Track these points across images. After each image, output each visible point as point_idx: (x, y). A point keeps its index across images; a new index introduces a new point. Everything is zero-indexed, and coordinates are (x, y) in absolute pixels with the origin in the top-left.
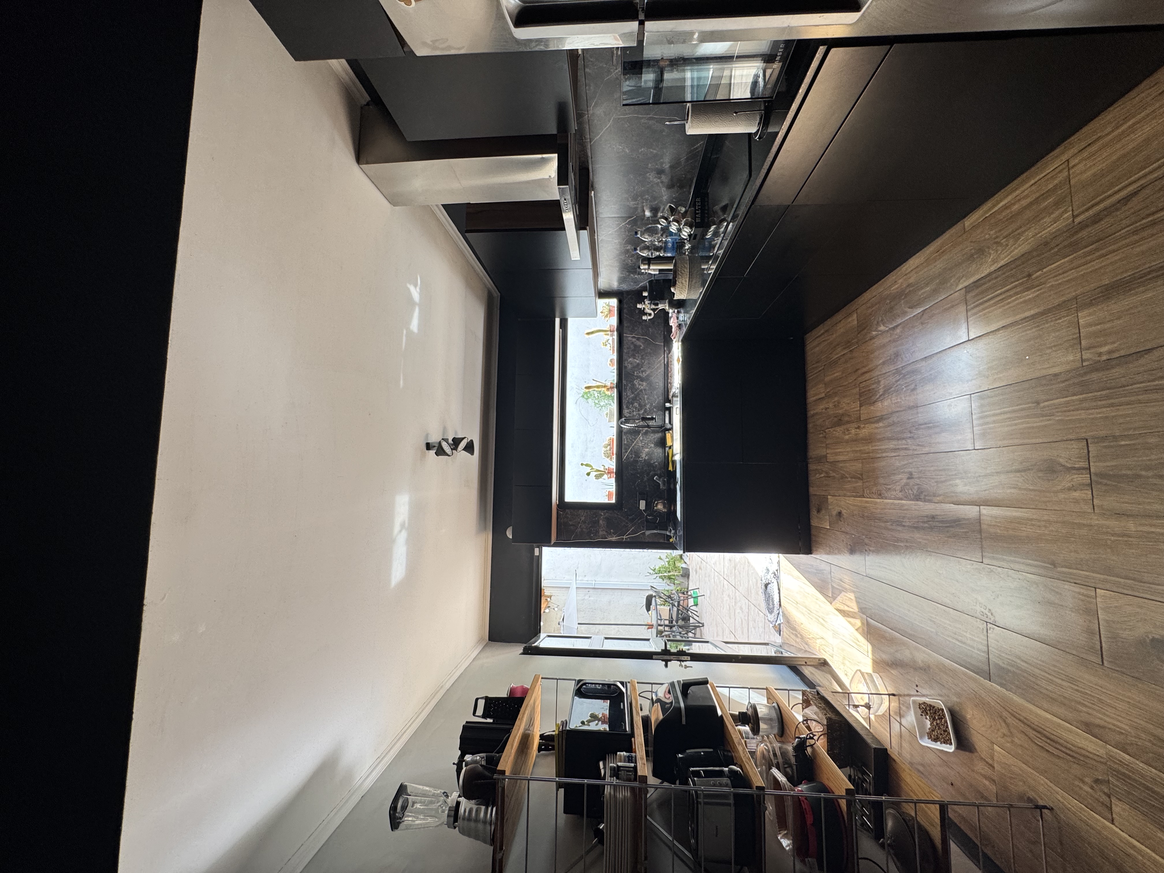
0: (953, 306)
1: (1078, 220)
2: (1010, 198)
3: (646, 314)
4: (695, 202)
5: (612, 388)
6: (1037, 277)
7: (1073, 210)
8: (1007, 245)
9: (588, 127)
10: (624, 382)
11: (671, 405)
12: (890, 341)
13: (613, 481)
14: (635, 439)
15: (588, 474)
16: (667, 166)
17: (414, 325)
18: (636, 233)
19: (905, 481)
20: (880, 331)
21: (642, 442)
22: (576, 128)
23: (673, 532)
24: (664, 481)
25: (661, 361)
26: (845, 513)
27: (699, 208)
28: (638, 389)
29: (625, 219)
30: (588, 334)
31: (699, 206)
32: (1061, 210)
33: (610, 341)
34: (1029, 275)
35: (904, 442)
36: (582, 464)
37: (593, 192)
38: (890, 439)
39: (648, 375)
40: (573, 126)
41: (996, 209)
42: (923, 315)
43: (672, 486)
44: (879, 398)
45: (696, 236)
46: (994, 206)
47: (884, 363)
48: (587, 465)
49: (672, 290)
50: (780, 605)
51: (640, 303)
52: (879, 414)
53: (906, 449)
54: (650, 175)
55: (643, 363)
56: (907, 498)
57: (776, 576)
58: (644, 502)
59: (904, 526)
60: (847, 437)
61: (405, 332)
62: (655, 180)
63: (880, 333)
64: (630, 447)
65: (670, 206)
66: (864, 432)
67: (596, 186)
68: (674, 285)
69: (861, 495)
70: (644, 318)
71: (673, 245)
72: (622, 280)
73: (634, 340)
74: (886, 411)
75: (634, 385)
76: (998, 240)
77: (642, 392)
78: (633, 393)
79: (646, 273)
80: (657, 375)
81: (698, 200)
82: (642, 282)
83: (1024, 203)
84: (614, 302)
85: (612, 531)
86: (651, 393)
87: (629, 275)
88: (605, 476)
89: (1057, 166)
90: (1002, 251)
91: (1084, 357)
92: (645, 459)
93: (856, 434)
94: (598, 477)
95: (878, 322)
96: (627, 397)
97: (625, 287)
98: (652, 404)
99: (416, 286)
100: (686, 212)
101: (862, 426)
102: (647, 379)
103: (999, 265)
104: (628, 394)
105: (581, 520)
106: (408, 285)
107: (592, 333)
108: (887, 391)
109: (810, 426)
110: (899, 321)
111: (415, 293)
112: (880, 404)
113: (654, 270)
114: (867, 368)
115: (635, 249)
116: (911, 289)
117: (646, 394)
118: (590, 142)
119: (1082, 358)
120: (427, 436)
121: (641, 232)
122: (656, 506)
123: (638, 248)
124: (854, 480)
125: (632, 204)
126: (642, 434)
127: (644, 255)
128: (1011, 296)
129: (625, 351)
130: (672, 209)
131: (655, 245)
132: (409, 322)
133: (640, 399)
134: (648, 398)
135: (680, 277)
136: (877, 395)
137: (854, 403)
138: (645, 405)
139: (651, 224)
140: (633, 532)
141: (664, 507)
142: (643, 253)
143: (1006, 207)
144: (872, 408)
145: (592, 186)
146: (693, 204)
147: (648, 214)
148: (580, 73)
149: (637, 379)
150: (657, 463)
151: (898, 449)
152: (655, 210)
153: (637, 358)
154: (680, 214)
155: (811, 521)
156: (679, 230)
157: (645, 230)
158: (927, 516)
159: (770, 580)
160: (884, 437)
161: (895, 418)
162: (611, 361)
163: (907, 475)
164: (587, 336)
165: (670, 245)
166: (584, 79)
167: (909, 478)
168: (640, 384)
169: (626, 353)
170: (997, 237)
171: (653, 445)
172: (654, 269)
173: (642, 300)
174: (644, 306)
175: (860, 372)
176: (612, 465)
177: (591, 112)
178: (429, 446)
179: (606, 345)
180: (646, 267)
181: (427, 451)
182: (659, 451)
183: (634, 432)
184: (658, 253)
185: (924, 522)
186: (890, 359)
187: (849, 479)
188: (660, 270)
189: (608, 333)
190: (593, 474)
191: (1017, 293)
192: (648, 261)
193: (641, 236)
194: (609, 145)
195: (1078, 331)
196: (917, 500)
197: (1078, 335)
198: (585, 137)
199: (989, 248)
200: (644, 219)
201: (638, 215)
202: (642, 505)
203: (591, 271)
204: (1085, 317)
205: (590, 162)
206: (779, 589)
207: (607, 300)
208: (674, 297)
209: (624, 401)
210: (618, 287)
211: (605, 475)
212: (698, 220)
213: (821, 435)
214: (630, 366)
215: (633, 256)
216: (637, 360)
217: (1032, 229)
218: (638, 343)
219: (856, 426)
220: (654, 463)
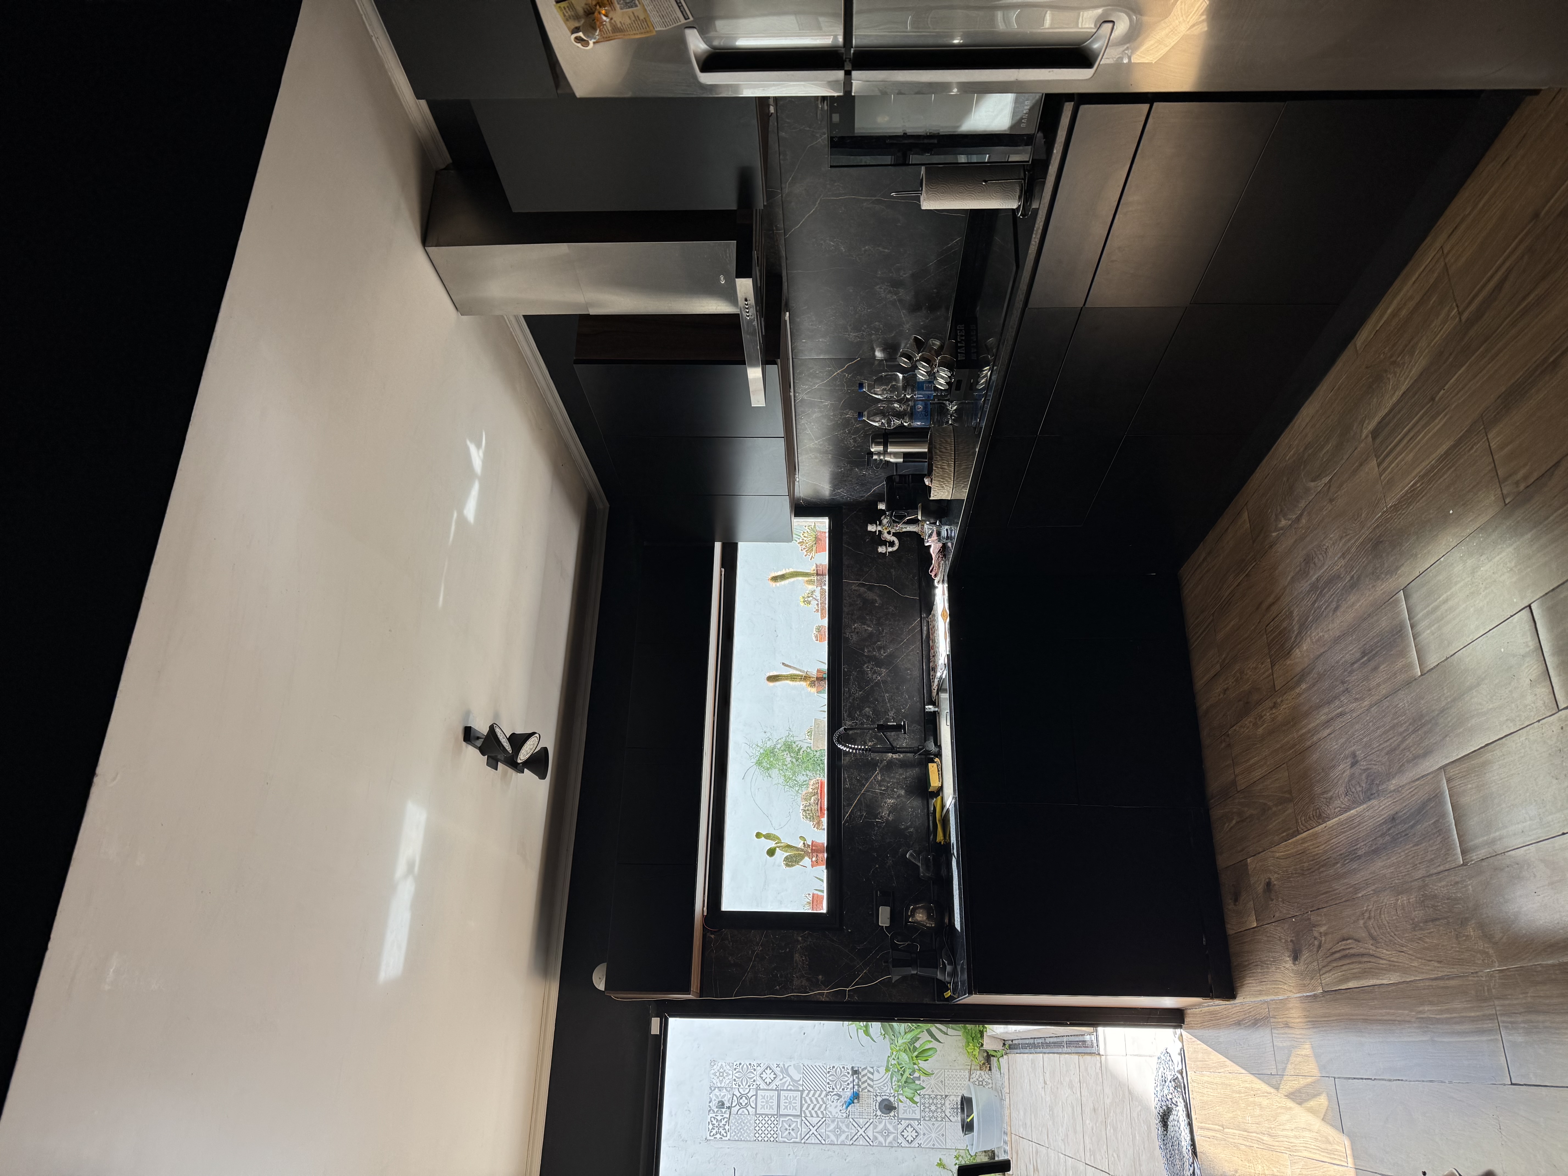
0: (1361, 465)
1: (1465, 317)
2: (1395, 302)
3: (884, 543)
4: (956, 330)
5: (819, 679)
6: (1440, 399)
7: (1457, 306)
8: (1404, 363)
9: (781, 212)
10: (844, 668)
11: (936, 709)
12: (1296, 541)
13: (822, 872)
14: (867, 780)
15: (771, 852)
16: (906, 275)
17: (470, 510)
18: (861, 385)
19: (1348, 773)
20: (1282, 529)
21: (880, 786)
22: (765, 204)
23: (949, 968)
24: (926, 861)
25: (914, 628)
26: (1278, 879)
27: (962, 340)
28: (871, 680)
29: (839, 362)
30: (775, 579)
31: (962, 336)
32: (1447, 309)
33: (817, 594)
34: (1433, 399)
35: (1337, 703)
36: (758, 835)
37: (788, 313)
38: (1319, 707)
39: (891, 655)
40: (760, 202)
41: (1384, 319)
42: (1330, 487)
43: (944, 872)
44: (1294, 642)
45: (959, 382)
46: (1381, 317)
47: (1293, 580)
48: (768, 836)
49: (927, 482)
50: (1195, 1153)
51: (873, 522)
52: (1298, 669)
53: (1341, 714)
54: (880, 288)
55: (880, 633)
56: (1356, 803)
57: (1181, 1085)
58: (888, 909)
59: (1360, 857)
60: (1260, 731)
61: (455, 515)
62: (889, 296)
63: (1281, 532)
64: (857, 795)
65: (916, 339)
66: (1284, 709)
67: (792, 304)
68: (929, 474)
69: (1294, 832)
70: (882, 549)
71: (925, 407)
72: (838, 480)
73: (862, 589)
74: (1306, 659)
75: (863, 672)
76: (1393, 359)
77: (880, 687)
78: (861, 688)
79: (881, 460)
80: (908, 655)
81: (960, 327)
82: (875, 484)
83: (1411, 304)
84: (823, 524)
85: (820, 977)
86: (897, 688)
87: (851, 470)
88: (807, 861)
89: (1433, 254)
90: (1401, 371)
91: (1505, 492)
92: (887, 820)
93: (1273, 720)
94: (791, 861)
95: (1276, 516)
96: (850, 696)
97: (844, 494)
98: (898, 711)
99: (478, 446)
100: (941, 347)
101: (1279, 700)
102: (888, 662)
103: (1402, 392)
104: (852, 691)
105: (753, 952)
106: (468, 443)
107: (783, 577)
108: (1304, 626)
109: (1204, 733)
110: (1302, 504)
111: (477, 457)
112: (1297, 650)
113: (896, 455)
114: (1273, 596)
115: (860, 415)
116: (1310, 452)
117: (887, 692)
118: (785, 234)
119: (1502, 494)
120: (467, 714)
121: (869, 385)
122: (913, 915)
123: (866, 413)
124: (1280, 807)
125: (852, 336)
126: (880, 770)
127: (876, 424)
128: (1419, 432)
129: (845, 609)
130: (919, 345)
131: (894, 408)
132: (460, 505)
133: (877, 700)
134: (890, 699)
135: (939, 458)
136: (1291, 638)
137: (1262, 664)
138: (886, 713)
139: (886, 371)
140: (864, 980)
141: (929, 917)
142: (874, 421)
143: (1394, 315)
144: (1288, 662)
145: (787, 305)
146: (954, 334)
147: (879, 354)
148: (772, 138)
149: (869, 662)
150: (912, 830)
151: (1332, 719)
152: (891, 349)
153: (869, 622)
154: (933, 352)
155: (1228, 926)
156: (932, 375)
157: (875, 381)
158: (1385, 823)
159: (1169, 1097)
160: (1311, 707)
161: (1320, 668)
162: (819, 629)
163: (1349, 761)
164: (773, 584)
165: (920, 407)
166: (777, 145)
167: (1353, 765)
168: (875, 672)
169: (848, 614)
170: (1391, 357)
171: (903, 792)
172: (894, 454)
173: (876, 517)
174: (879, 528)
175: (1264, 606)
176: (821, 837)
177: (786, 191)
178: (469, 735)
179: (809, 603)
180: (880, 448)
181: (464, 743)
182: (914, 804)
183: (866, 765)
184: (898, 422)
185: (1383, 835)
186: (1300, 570)
187: (1274, 809)
188: (906, 455)
189: (812, 578)
190: (780, 855)
191: (1424, 427)
192: (885, 437)
193: (869, 390)
194: (814, 240)
195: (1491, 460)
196: (1370, 800)
197: (1493, 465)
198: (776, 226)
199: (1386, 371)
200: (873, 364)
201: (863, 357)
202: (884, 917)
203: (781, 443)
204: (1495, 437)
205: (784, 264)
206: (1189, 1116)
207: (810, 521)
208: (930, 496)
209: (845, 705)
210: (831, 495)
211: (806, 858)
212: (961, 357)
213: (1223, 745)
214: (855, 638)
215: (857, 431)
216: (869, 626)
217: (1424, 338)
218: (870, 595)
219: (1271, 705)
220: (907, 828)
